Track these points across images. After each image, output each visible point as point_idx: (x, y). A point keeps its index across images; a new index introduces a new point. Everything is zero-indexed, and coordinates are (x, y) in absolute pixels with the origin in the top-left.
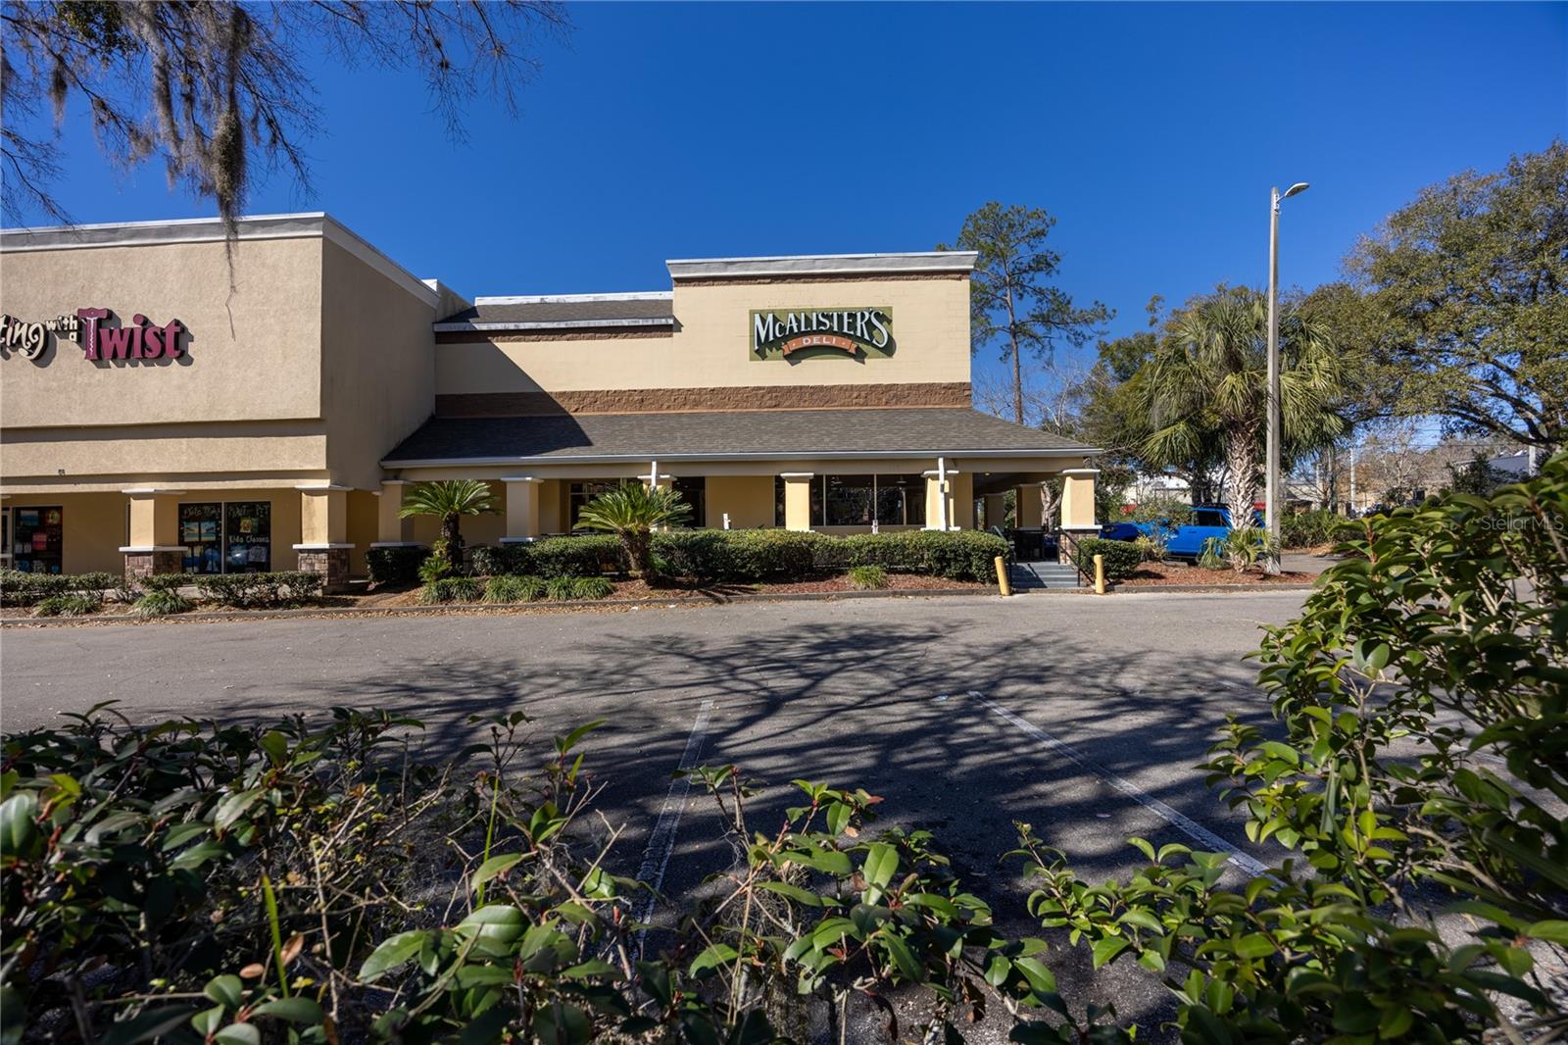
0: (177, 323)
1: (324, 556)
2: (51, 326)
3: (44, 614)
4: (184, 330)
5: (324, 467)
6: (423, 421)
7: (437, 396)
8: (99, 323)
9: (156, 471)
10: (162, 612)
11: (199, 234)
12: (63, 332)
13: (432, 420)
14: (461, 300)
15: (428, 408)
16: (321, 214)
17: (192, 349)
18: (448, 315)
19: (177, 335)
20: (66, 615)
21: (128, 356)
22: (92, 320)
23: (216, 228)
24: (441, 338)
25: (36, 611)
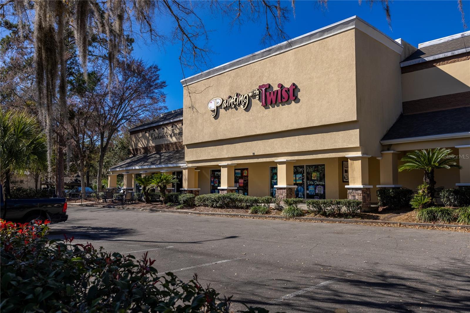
0: (294, 84)
1: (360, 192)
2: (250, 94)
3: (252, 213)
4: (296, 87)
5: (358, 145)
6: (397, 117)
7: (403, 103)
8: (266, 89)
9: (286, 151)
10: (294, 216)
11: (301, 42)
12: (254, 96)
13: (402, 117)
14: (412, 47)
15: (399, 110)
16: (355, 17)
17: (300, 95)
18: (407, 56)
19: (294, 89)
20: (260, 214)
21: (276, 103)
22: (263, 89)
23: (308, 38)
24: (404, 70)
25: (250, 211)
